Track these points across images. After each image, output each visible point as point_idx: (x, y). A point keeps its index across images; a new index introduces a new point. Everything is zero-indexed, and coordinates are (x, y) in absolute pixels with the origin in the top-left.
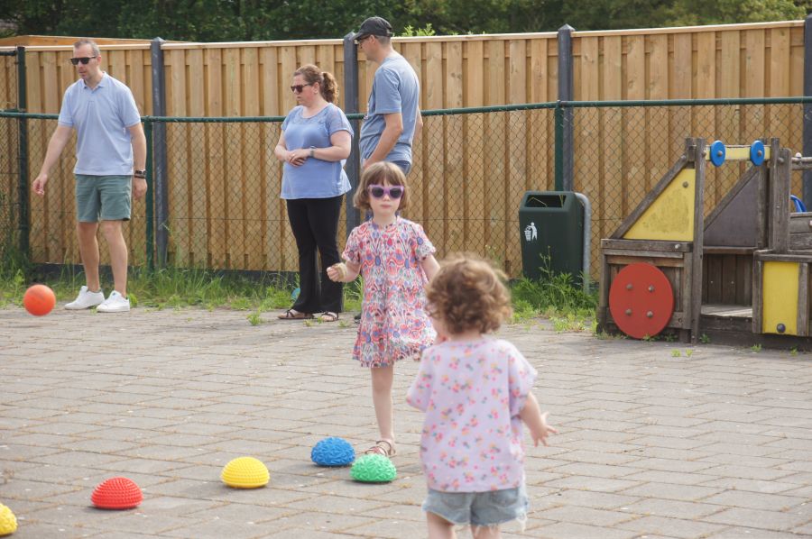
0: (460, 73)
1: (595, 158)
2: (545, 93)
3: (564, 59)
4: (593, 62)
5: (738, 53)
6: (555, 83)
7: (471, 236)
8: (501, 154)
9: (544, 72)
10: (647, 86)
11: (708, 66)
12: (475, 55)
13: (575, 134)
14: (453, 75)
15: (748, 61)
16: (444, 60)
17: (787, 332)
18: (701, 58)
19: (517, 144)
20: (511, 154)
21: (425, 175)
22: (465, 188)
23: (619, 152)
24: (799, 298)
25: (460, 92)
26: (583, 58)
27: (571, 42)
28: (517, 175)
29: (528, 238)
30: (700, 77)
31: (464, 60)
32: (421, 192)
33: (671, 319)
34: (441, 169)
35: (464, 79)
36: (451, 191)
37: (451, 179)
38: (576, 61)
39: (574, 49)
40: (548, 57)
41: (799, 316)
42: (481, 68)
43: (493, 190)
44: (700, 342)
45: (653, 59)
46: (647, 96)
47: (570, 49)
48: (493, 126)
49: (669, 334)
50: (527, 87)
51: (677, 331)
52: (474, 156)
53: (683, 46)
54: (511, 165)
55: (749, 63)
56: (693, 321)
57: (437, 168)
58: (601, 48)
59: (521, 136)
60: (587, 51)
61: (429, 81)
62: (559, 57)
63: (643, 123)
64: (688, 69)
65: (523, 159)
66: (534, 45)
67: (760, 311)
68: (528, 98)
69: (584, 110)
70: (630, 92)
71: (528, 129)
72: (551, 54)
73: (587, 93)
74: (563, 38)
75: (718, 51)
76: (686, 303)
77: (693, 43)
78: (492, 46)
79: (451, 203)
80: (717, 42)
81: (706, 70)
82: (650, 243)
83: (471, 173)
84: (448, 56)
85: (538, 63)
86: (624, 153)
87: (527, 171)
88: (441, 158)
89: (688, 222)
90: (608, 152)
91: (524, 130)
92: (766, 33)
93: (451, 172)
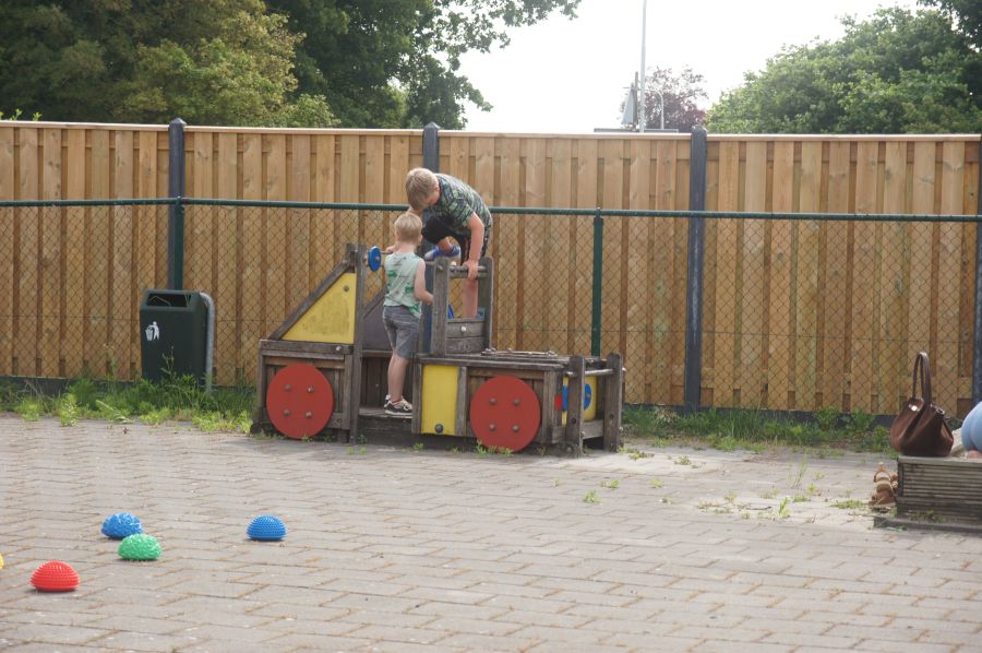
0: (59, 161)
1: (208, 256)
2: (154, 187)
3: (176, 153)
4: (207, 158)
5: (357, 158)
6: (165, 177)
7: (68, 335)
8: (104, 250)
9: (153, 165)
10: (264, 185)
11: (327, 170)
12: (76, 146)
13: (187, 232)
14: (51, 164)
15: (367, 167)
16: (40, 148)
17: (445, 432)
18: (320, 160)
19: (122, 240)
20: (115, 250)
21: (17, 269)
22: (62, 285)
23: (233, 252)
24: (458, 399)
25: (59, 182)
26: (196, 155)
27: (184, 136)
28: (122, 273)
29: (149, 338)
30: (320, 179)
31: (64, 148)
32: (11, 287)
33: (330, 420)
34: (35, 263)
35: (63, 168)
36: (47, 287)
37: (47, 274)
38: (188, 156)
39: (186, 144)
40: (158, 150)
41: (457, 417)
42: (83, 158)
43: (95, 287)
44: (358, 442)
45: (271, 159)
46: (264, 196)
47: (182, 144)
48: (95, 220)
49: (328, 435)
50: (135, 182)
51: (335, 431)
52: (74, 251)
53: (301, 148)
54: (115, 262)
55: (369, 168)
56: (352, 422)
57: (30, 262)
58: (215, 144)
59: (128, 232)
60: (200, 148)
61: (23, 168)
62: (170, 151)
63: (259, 223)
64: (307, 171)
65: (129, 256)
66: (142, 137)
67: (419, 410)
68: (135, 191)
69: (197, 208)
70: (246, 191)
71: (135, 225)
72: (161, 147)
73: (200, 190)
74: (174, 132)
75: (337, 155)
76: (346, 404)
77: (313, 146)
78: (95, 135)
79: (46, 299)
80: (336, 146)
81: (325, 172)
82: (311, 345)
83: (70, 269)
84: (45, 144)
85: (146, 156)
86: (238, 253)
87: (133, 268)
88: (36, 251)
89: (348, 325)
90: (221, 252)
91: (130, 225)
92: (385, 140)
93: (46, 267)
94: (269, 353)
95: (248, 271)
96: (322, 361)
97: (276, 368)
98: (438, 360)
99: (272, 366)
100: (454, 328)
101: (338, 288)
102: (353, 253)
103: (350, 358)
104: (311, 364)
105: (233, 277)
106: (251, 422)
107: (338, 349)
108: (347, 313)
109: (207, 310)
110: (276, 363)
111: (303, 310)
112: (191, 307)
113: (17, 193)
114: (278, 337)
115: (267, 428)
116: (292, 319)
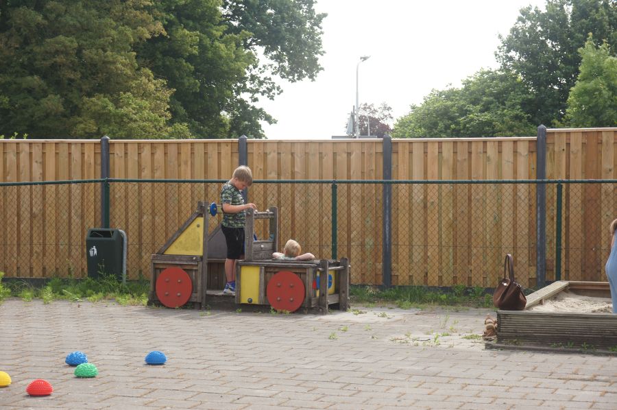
0: (41, 160)
1: (123, 210)
2: (93, 173)
3: (104, 154)
4: (121, 157)
5: (203, 155)
6: (99, 168)
7: (47, 254)
8: (66, 208)
9: (92, 161)
10: (153, 171)
12: (50, 152)
13: (111, 197)
14: (36, 162)
15: (209, 159)
16: (31, 153)
17: (253, 303)
18: (183, 156)
19: (76, 202)
20: (72, 208)
21: (19, 219)
22: (44, 227)
23: (136, 207)
24: (260, 284)
25: (42, 172)
26: (115, 155)
27: (109, 145)
28: (76, 220)
29: (91, 254)
30: (183, 167)
31: (44, 153)
32: (15, 229)
33: (191, 297)
34: (29, 216)
35: (43, 164)
36: (35, 229)
37: (35, 222)
38: (111, 156)
39: (110, 150)
40: (95, 153)
41: (260, 294)
42: (54, 159)
43: (61, 228)
44: (206, 309)
45: (156, 156)
46: (153, 177)
47: (108, 150)
48: (61, 192)
49: (190, 305)
50: (82, 170)
51: (194, 303)
52: (50, 209)
53: (173, 150)
54: (73, 214)
55: (210, 161)
56: (202, 298)
57: (26, 215)
58: (126, 149)
59: (79, 198)
60: (118, 151)
61: (22, 165)
62: (101, 153)
63: (150, 191)
64: (176, 163)
65: (80, 211)
66: (86, 147)
67: (239, 291)
68: (83, 175)
69: (116, 184)
70: (143, 174)
71: (83, 194)
72: (97, 152)
73: (118, 174)
74: (104, 143)
75: (192, 153)
76: (199, 288)
77: (179, 149)
78: (61, 146)
79: (35, 235)
80: (191, 149)
81: (186, 163)
82: (179, 257)
83: (48, 218)
84: (33, 151)
85: (89, 156)
86: (140, 207)
87: (82, 217)
88: (29, 209)
89: (199, 245)
90: (130, 207)
91: (80, 194)
92: (218, 145)
93: (35, 217)
94: (156, 262)
95: (145, 217)
96: (186, 265)
97: (161, 270)
98: (248, 264)
99: (158, 268)
100: (257, 246)
101: (194, 225)
102: (202, 206)
103: (201, 263)
104: (179, 267)
105: (137, 221)
106: (147, 300)
107: (194, 258)
108: (199, 239)
109: (122, 239)
110: (161, 267)
111: (175, 238)
112: (114, 237)
113: (18, 179)
114: (161, 253)
115: (157, 303)
116: (170, 242)
